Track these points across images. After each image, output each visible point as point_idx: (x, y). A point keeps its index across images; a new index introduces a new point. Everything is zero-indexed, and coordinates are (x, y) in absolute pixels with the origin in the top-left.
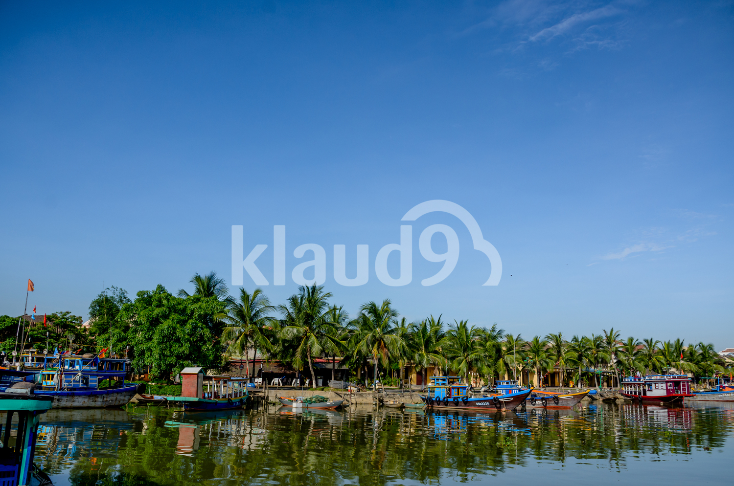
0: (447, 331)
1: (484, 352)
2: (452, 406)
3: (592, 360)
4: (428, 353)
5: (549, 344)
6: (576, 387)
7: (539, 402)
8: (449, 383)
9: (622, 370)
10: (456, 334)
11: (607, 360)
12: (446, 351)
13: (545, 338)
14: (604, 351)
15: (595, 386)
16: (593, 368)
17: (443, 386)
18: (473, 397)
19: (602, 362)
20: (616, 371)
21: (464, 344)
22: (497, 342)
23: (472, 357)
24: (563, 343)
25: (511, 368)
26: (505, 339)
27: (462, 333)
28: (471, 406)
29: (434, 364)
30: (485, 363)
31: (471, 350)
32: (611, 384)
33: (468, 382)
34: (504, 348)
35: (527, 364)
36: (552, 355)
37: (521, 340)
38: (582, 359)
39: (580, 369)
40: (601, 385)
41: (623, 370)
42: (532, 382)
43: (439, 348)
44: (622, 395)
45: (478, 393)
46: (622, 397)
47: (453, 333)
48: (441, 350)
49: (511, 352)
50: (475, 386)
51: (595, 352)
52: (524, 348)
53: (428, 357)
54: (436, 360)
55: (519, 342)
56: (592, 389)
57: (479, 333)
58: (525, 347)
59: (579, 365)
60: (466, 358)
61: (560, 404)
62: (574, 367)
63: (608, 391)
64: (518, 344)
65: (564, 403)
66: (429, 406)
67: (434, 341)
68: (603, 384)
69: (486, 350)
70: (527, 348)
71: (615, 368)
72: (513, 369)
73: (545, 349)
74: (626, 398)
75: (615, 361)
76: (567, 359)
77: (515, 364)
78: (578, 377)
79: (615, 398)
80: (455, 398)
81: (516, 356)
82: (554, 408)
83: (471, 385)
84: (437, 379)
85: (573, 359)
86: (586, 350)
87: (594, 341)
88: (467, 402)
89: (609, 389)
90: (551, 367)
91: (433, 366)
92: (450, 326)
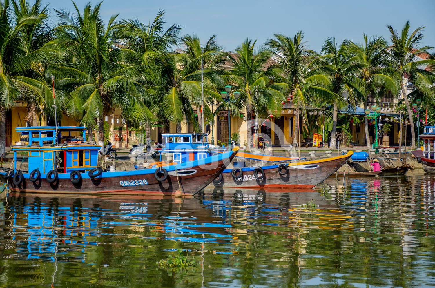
0: (55, 27)
1: (138, 74)
2: (67, 189)
3: (362, 90)
4: (13, 74)
5: (273, 58)
6: (326, 145)
7: (249, 178)
8: (60, 141)
9: (423, 111)
10: (75, 34)
11: (392, 90)
12: (54, 71)
13: (266, 44)
14: (386, 72)
15: (365, 144)
16: (362, 106)
17: (48, 147)
18: (112, 169)
19: (382, 94)
20: (410, 113)
21: (94, 56)
22: (166, 53)
23: (111, 83)
24: (304, 55)
25: (194, 107)
26: (183, 47)
27: (90, 33)
28: (109, 188)
29: (27, 100)
30: (138, 98)
31: (108, 69)
32: (398, 139)
33: (103, 137)
34: (179, 66)
35: (227, 99)
36: (280, 80)
37: (216, 49)
38: (340, 88)
39: (335, 108)
40: (376, 141)
41: (425, 111)
42: (236, 136)
43: (36, 65)
44: (420, 160)
45: (124, 161)
46: (420, 165)
47: (68, 32)
48: (42, 70)
49: (195, 73)
50: (117, 145)
51: (367, 73)
52: (221, 65)
53: (12, 84)
54: (32, 91)
55: (211, 53)
56: (359, 150)
57: (125, 33)
58: (224, 63)
59: (334, 101)
60: (98, 86)
61: (292, 181)
62: (325, 104)
63: (390, 154)
64: (208, 56)
65: (299, 179)
66: (15, 192)
67: (25, 47)
68: (381, 139)
69: (142, 70)
70: (228, 66)
71: (408, 105)
72: (198, 110)
73: (265, 67)
74: (428, 167)
75: (408, 92)
76: (311, 88)
77: (203, 100)
78: (331, 125)
79: (405, 169)
80: (74, 173)
81: (206, 82)
82: (280, 188)
83: (110, 144)
84: (33, 133)
85: (322, 88)
86: (350, 70)
87: (367, 50)
88: (100, 179)
89: (392, 150)
90: (276, 106)
91: (25, 105)
92: (63, 15)
